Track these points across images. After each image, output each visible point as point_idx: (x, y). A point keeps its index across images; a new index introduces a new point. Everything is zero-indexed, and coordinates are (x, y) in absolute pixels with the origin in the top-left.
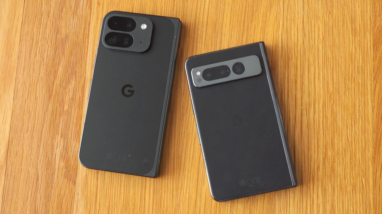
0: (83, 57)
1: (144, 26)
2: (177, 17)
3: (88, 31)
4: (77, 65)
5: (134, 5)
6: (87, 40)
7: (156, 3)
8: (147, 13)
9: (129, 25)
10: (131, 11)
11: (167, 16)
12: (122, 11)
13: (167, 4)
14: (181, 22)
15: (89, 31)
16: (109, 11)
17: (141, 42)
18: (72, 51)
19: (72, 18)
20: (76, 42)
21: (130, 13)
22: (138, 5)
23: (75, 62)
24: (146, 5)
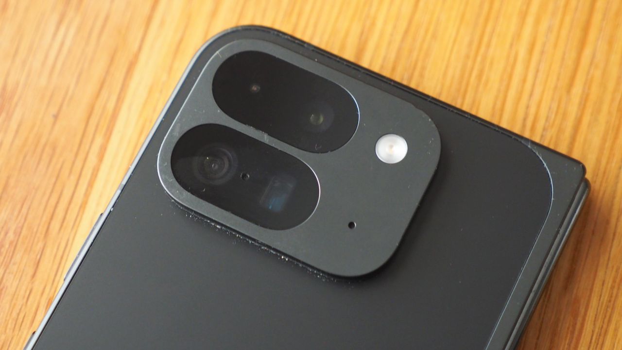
0: (55, 225)
1: (391, 147)
2: (576, 155)
3: (114, 99)
4: (17, 257)
5: (373, 24)
6: (99, 141)
7: (486, 39)
8: (430, 87)
9: (318, 119)
10: (349, 55)
11: (527, 135)
12: (306, 39)
13: (542, 52)
14: (587, 184)
15: (120, 100)
16: (246, 21)
17: (351, 225)
18: (12, 182)
19: (55, 18)
20: (43, 141)
21: (341, 59)
22: (395, 27)
23: (11, 235)
24: (434, 36)
